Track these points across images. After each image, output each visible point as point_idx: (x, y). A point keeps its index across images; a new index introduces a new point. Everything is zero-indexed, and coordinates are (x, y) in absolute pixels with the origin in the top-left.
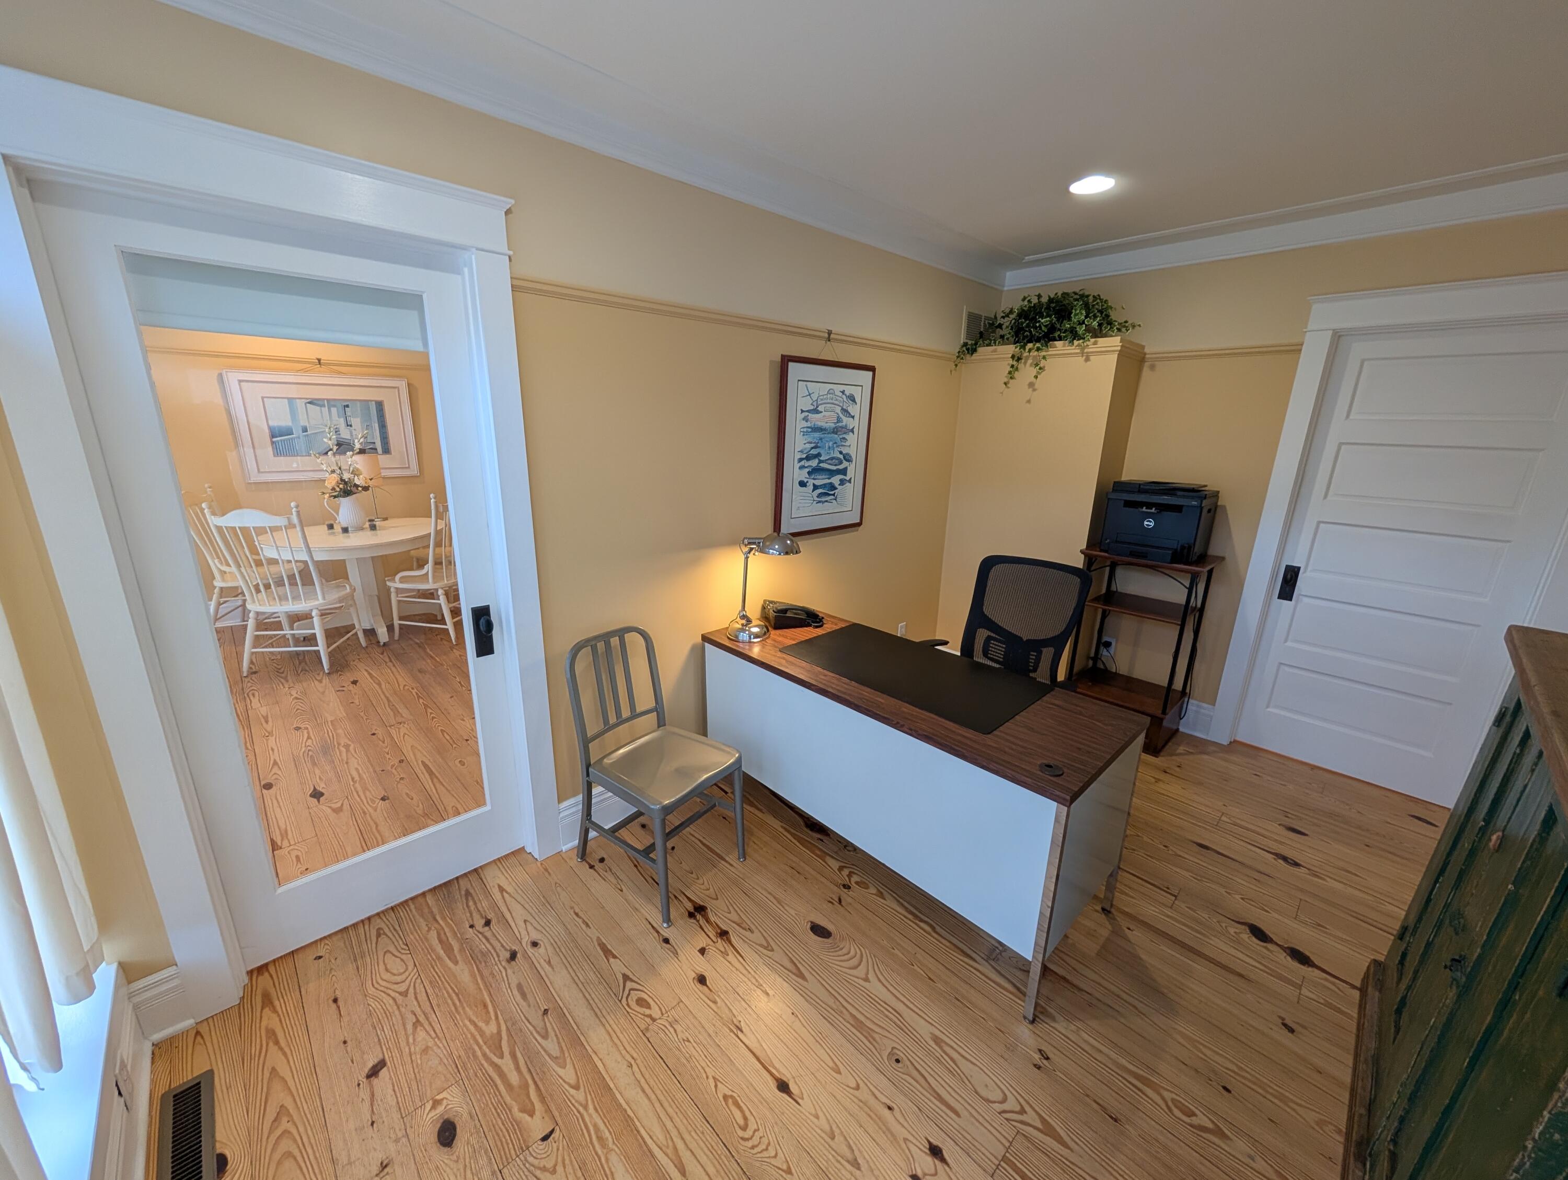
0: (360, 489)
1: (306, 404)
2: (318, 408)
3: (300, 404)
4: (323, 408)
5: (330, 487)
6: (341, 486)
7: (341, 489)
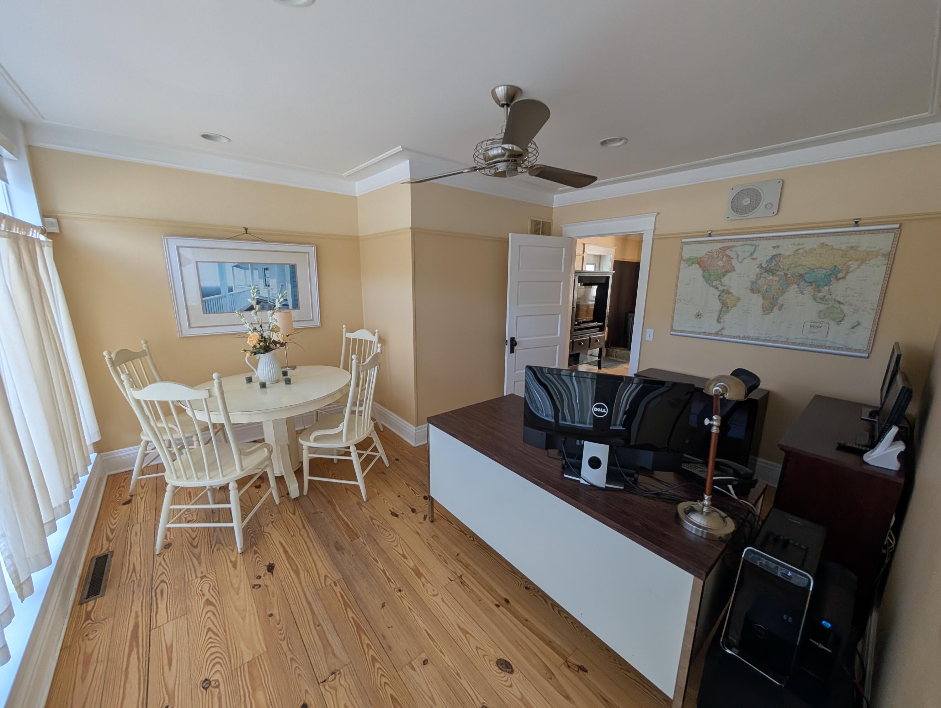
0: (278, 345)
1: (233, 267)
2: (243, 270)
3: (228, 267)
4: (247, 271)
5: (252, 345)
6: (262, 344)
7: (261, 346)
